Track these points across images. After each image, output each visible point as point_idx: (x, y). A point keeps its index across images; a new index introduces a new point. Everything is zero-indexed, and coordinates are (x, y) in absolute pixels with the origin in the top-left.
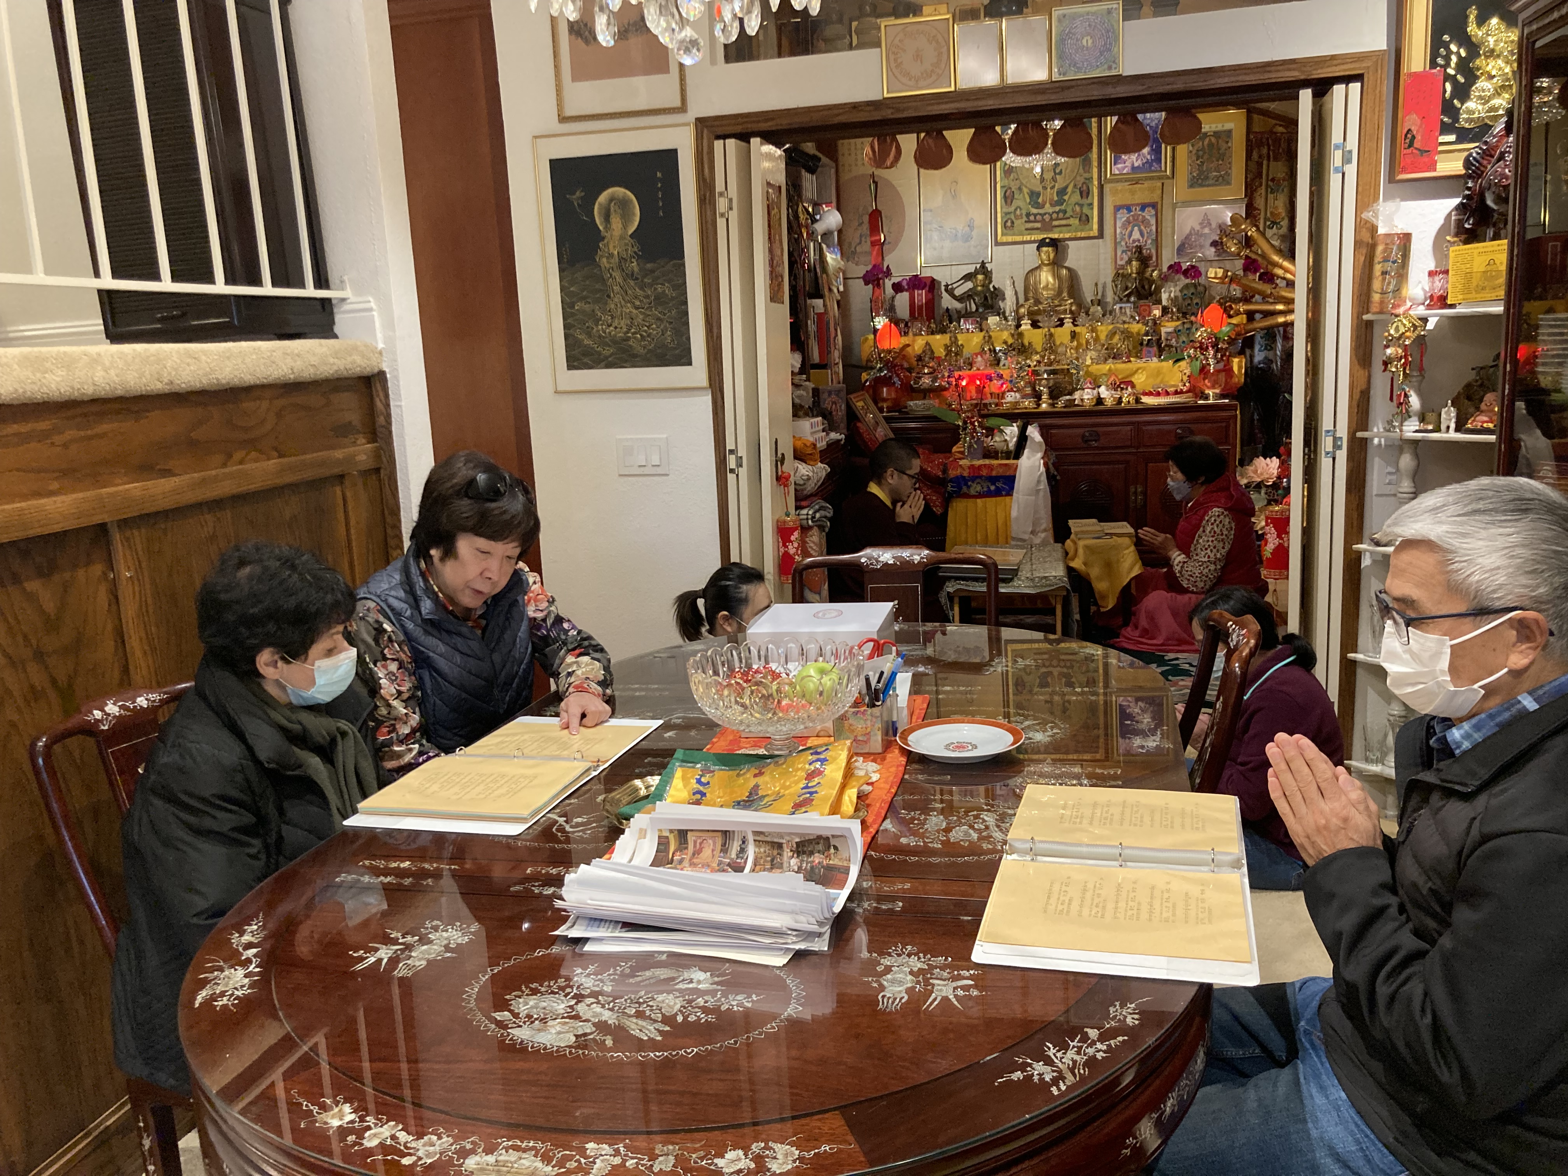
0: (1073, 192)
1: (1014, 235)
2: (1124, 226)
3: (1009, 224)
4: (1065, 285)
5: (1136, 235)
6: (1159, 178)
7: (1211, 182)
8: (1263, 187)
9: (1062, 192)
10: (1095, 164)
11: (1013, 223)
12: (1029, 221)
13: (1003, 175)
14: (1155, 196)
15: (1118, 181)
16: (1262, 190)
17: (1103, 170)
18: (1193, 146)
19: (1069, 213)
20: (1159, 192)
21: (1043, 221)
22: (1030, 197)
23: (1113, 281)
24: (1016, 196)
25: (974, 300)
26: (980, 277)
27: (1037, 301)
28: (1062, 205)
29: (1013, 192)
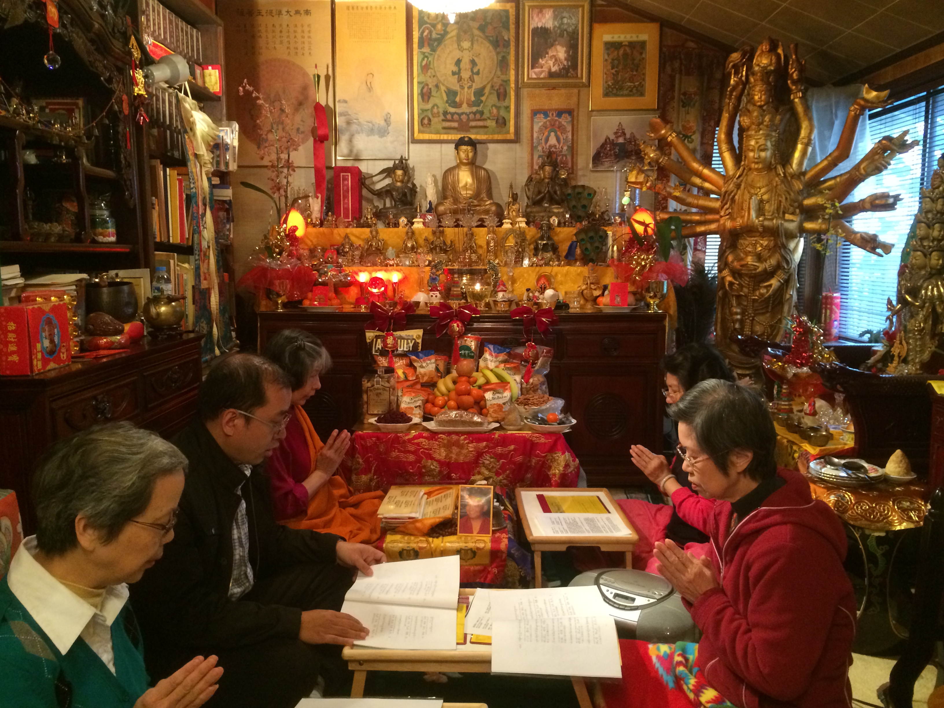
0: (490, 93)
1: (430, 133)
2: (541, 131)
3: (426, 121)
4: (484, 187)
5: (553, 140)
6: (575, 86)
7: (625, 92)
8: (676, 100)
9: (479, 93)
10: (512, 66)
12: (446, 120)
13: (420, 71)
14: (572, 103)
15: (535, 85)
16: (675, 105)
17: (520, 73)
18: (608, 55)
19: (486, 115)
20: (575, 99)
21: (460, 121)
22: (447, 95)
23: (526, 185)
24: (434, 93)
25: (392, 195)
26: (399, 172)
27: (456, 201)
28: (479, 106)
29: (430, 89)
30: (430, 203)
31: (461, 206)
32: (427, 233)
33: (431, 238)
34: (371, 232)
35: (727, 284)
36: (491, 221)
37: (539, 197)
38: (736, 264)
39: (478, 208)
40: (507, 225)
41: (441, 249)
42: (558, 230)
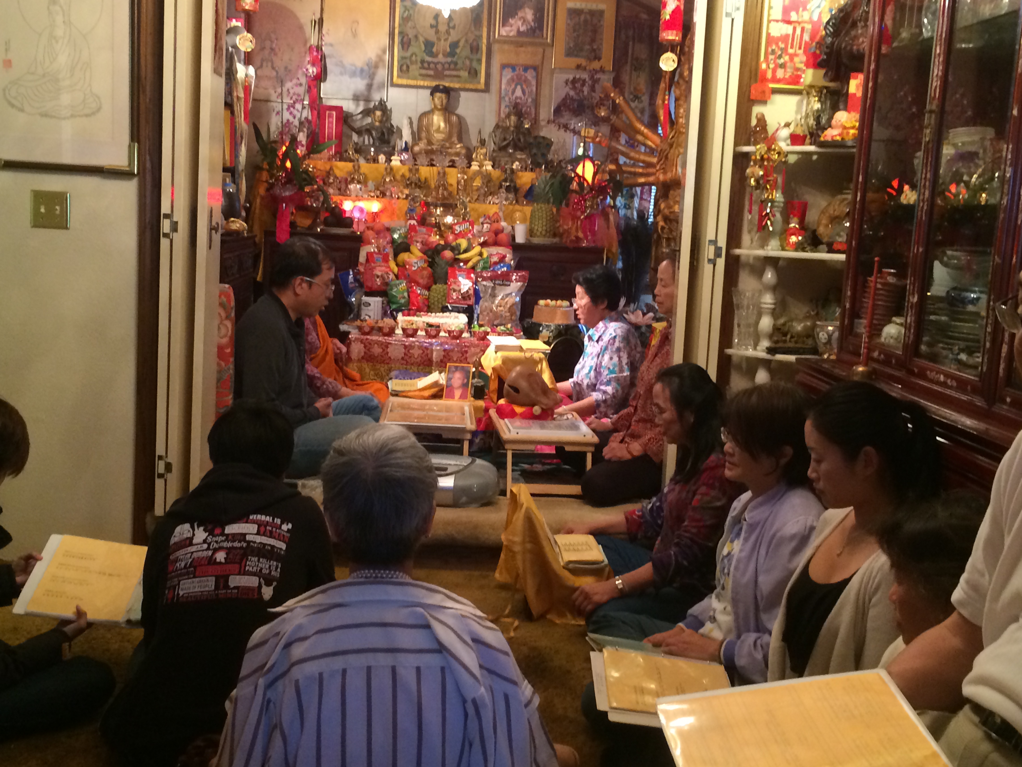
0: (464, 46)
1: (408, 78)
2: (509, 83)
3: (405, 68)
4: (455, 131)
5: (519, 92)
6: (542, 44)
7: (584, 54)
8: (629, 64)
9: (454, 46)
10: (485, 23)
11: (408, 67)
12: (423, 68)
13: (401, 22)
14: (537, 60)
15: (506, 41)
16: (628, 68)
17: (492, 30)
18: (571, 19)
19: (460, 65)
20: (540, 57)
21: (436, 69)
22: (425, 46)
23: (494, 131)
24: (412, 43)
25: (371, 134)
26: (378, 113)
27: (430, 143)
28: (454, 56)
29: (410, 39)
30: (406, 143)
31: (434, 147)
32: (404, 170)
33: (407, 175)
34: (354, 166)
35: (659, 228)
36: (461, 162)
37: (505, 143)
38: (666, 211)
39: (450, 150)
40: (475, 167)
41: (416, 184)
42: (520, 174)
